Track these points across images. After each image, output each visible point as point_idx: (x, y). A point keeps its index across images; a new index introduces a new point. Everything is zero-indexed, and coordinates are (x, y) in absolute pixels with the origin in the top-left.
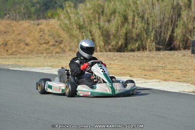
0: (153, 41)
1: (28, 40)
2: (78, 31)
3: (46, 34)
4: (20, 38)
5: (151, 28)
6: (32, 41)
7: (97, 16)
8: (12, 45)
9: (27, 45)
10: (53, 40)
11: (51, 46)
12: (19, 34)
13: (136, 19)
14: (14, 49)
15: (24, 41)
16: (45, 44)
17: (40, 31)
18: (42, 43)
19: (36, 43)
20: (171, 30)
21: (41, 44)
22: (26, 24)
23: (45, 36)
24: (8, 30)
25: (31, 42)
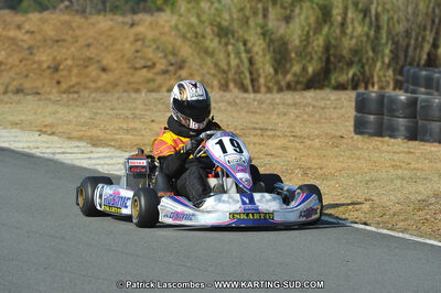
0: (389, 66)
1: (108, 60)
2: (216, 40)
3: (149, 47)
4: (88, 54)
5: (384, 36)
6: (117, 61)
7: (260, 6)
8: (70, 71)
9: (104, 70)
10: (164, 61)
11: (157, 74)
12: (88, 46)
13: (350, 15)
14: (74, 80)
15: (98, 61)
16: (145, 70)
17: (137, 40)
18: (138, 66)
19: (125, 66)
20: (431, 40)
21: (136, 69)
22: (104, 22)
23: (146, 50)
24: (63, 37)
25: (115, 65)
